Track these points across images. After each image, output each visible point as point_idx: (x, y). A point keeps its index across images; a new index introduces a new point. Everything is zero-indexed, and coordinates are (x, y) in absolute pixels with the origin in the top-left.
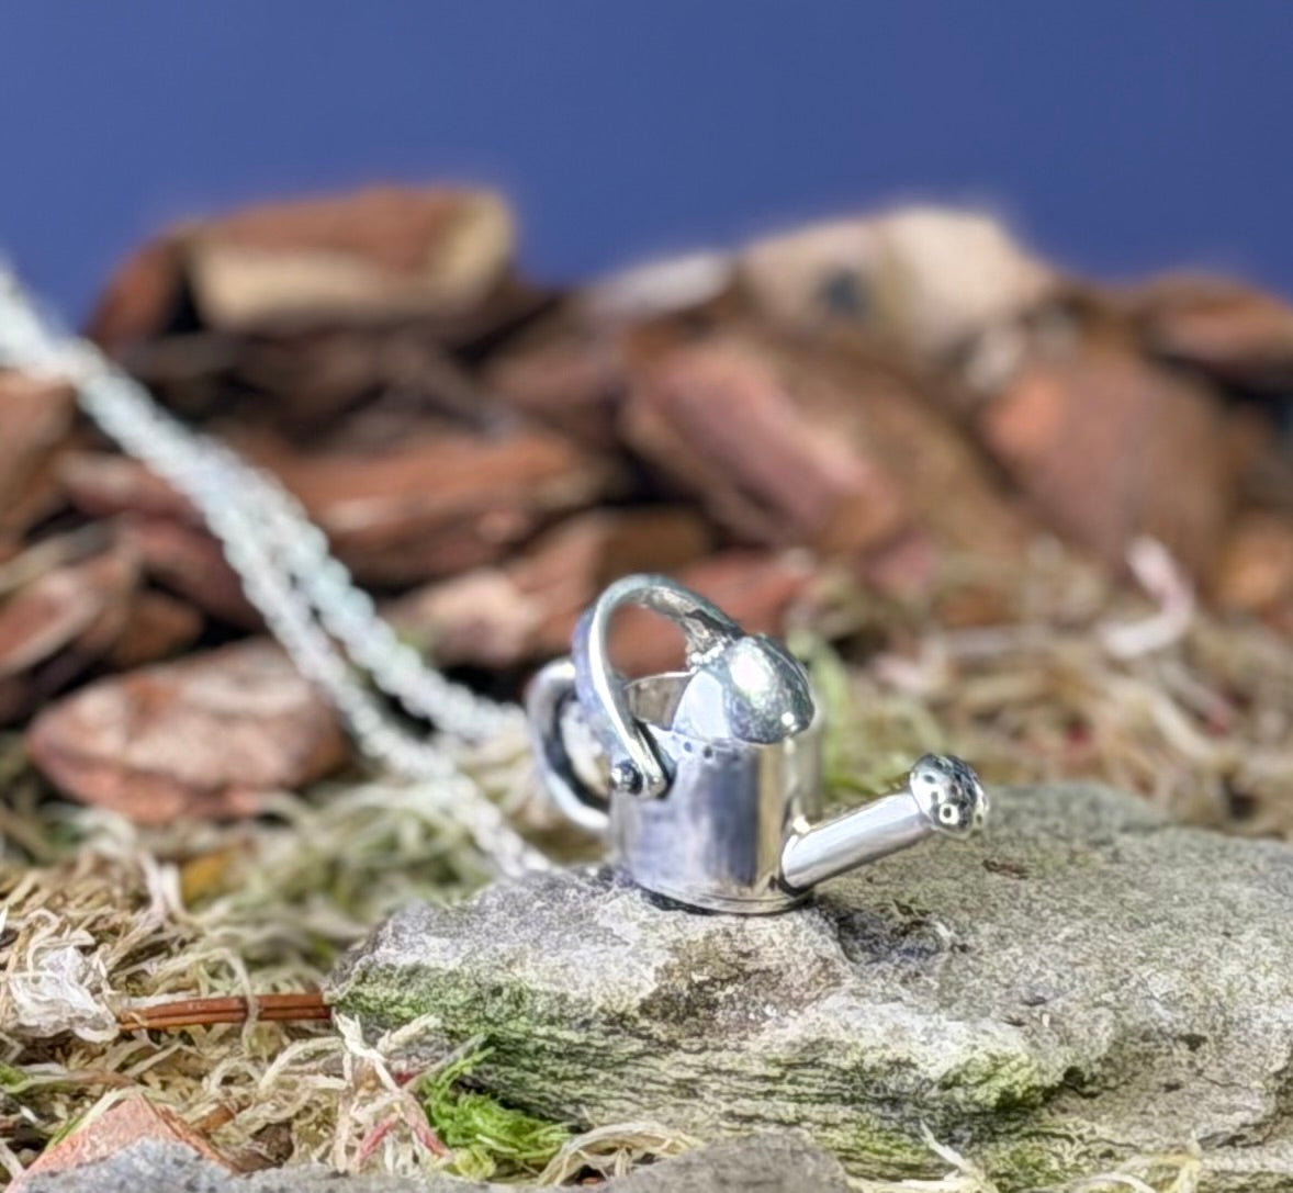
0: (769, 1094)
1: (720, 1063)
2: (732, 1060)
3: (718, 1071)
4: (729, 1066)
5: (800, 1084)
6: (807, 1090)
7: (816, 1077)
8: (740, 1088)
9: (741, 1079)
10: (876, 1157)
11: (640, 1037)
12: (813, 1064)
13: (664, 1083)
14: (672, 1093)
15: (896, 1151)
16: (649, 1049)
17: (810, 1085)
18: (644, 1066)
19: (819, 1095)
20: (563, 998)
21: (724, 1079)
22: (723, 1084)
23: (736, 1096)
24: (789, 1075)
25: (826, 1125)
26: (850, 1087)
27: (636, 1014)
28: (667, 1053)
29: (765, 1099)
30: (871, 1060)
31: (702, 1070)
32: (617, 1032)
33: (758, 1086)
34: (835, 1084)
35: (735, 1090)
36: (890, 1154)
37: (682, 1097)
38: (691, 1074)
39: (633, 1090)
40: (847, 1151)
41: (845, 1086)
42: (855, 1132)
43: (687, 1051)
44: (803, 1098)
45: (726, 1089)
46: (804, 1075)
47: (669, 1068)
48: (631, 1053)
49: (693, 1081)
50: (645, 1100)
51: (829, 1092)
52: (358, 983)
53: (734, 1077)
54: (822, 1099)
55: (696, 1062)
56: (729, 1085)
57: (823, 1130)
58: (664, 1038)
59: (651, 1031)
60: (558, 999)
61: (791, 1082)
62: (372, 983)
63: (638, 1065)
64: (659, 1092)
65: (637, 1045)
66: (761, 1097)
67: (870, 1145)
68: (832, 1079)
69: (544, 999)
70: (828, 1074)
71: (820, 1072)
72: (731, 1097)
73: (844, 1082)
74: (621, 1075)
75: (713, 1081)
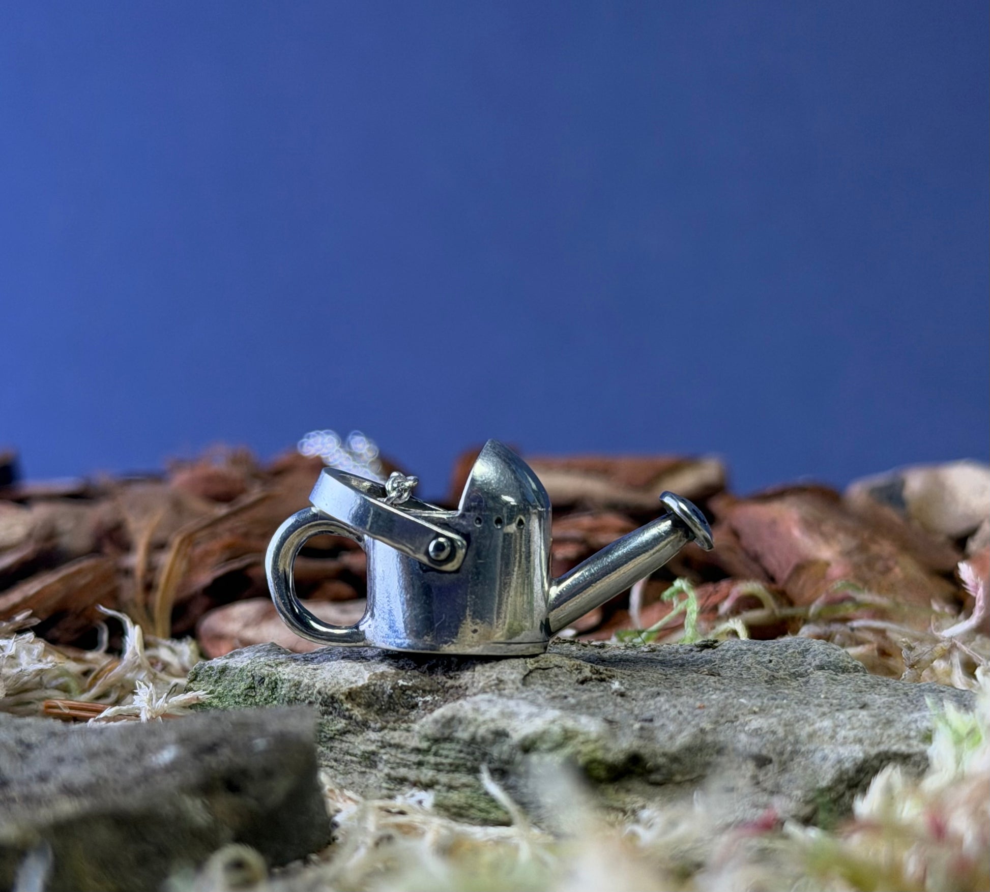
0: (420, 764)
1: (393, 738)
2: (400, 737)
3: (390, 745)
4: (397, 741)
5: (441, 756)
6: (444, 761)
7: (450, 750)
8: (402, 759)
9: (404, 753)
10: (479, 814)
11: (344, 717)
12: (449, 739)
13: (355, 756)
14: (360, 763)
15: (494, 810)
16: (350, 728)
17: (447, 757)
18: (346, 742)
19: (451, 765)
20: (298, 685)
21: (393, 752)
22: (391, 755)
23: (399, 765)
24: (434, 749)
25: (450, 788)
26: (471, 758)
27: (342, 697)
28: (362, 732)
29: (417, 768)
30: (482, 731)
31: (380, 744)
32: (331, 713)
33: (414, 758)
34: (462, 755)
35: (398, 761)
36: (488, 812)
37: (366, 766)
38: (373, 748)
39: (336, 760)
40: (461, 808)
41: (468, 757)
42: (468, 794)
43: (374, 730)
44: (441, 767)
45: (392, 760)
46: (443, 749)
47: (362, 743)
48: (338, 730)
49: (373, 753)
50: (341, 767)
51: (457, 762)
52: (191, 681)
53: (400, 751)
54: (452, 768)
55: (377, 738)
56: (396, 756)
57: (448, 791)
58: (360, 718)
59: (352, 712)
60: (295, 685)
61: (436, 754)
62: (200, 681)
63: (342, 741)
64: (352, 761)
65: (341, 724)
66: (415, 767)
67: (475, 803)
68: (461, 751)
69: (287, 685)
70: (458, 747)
71: (453, 745)
72: (394, 765)
73: (468, 754)
74: (331, 749)
75: (385, 754)
